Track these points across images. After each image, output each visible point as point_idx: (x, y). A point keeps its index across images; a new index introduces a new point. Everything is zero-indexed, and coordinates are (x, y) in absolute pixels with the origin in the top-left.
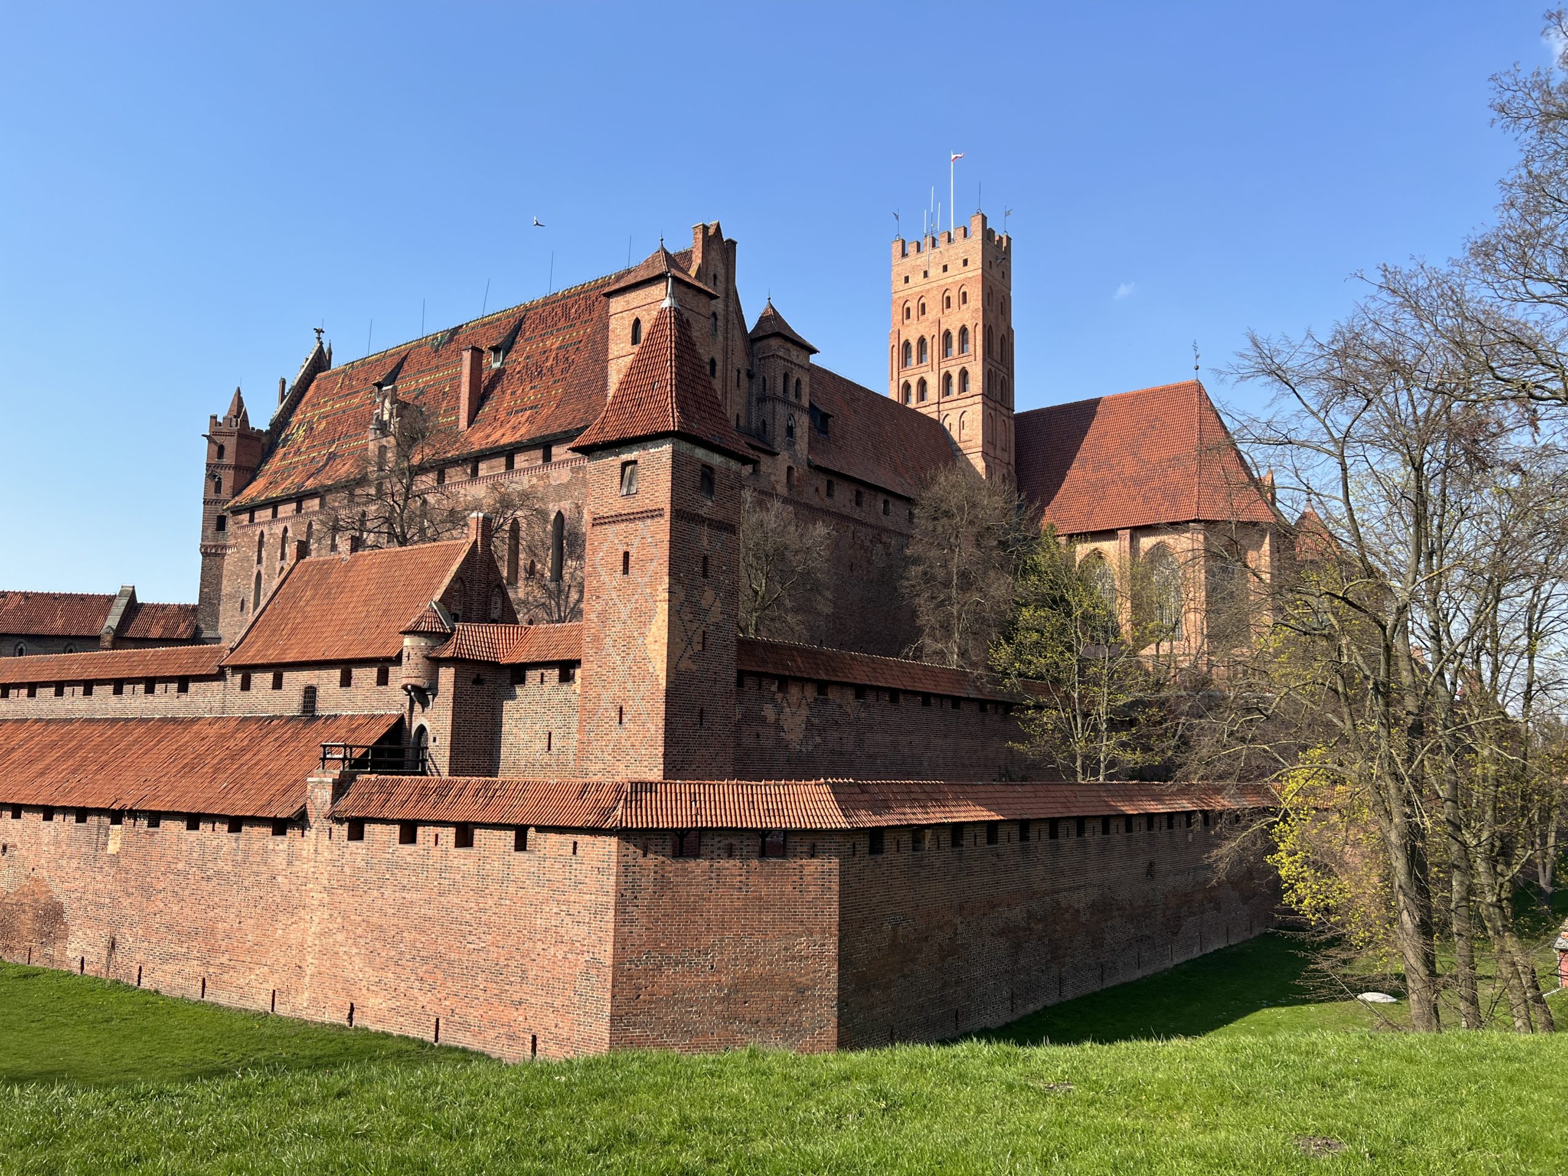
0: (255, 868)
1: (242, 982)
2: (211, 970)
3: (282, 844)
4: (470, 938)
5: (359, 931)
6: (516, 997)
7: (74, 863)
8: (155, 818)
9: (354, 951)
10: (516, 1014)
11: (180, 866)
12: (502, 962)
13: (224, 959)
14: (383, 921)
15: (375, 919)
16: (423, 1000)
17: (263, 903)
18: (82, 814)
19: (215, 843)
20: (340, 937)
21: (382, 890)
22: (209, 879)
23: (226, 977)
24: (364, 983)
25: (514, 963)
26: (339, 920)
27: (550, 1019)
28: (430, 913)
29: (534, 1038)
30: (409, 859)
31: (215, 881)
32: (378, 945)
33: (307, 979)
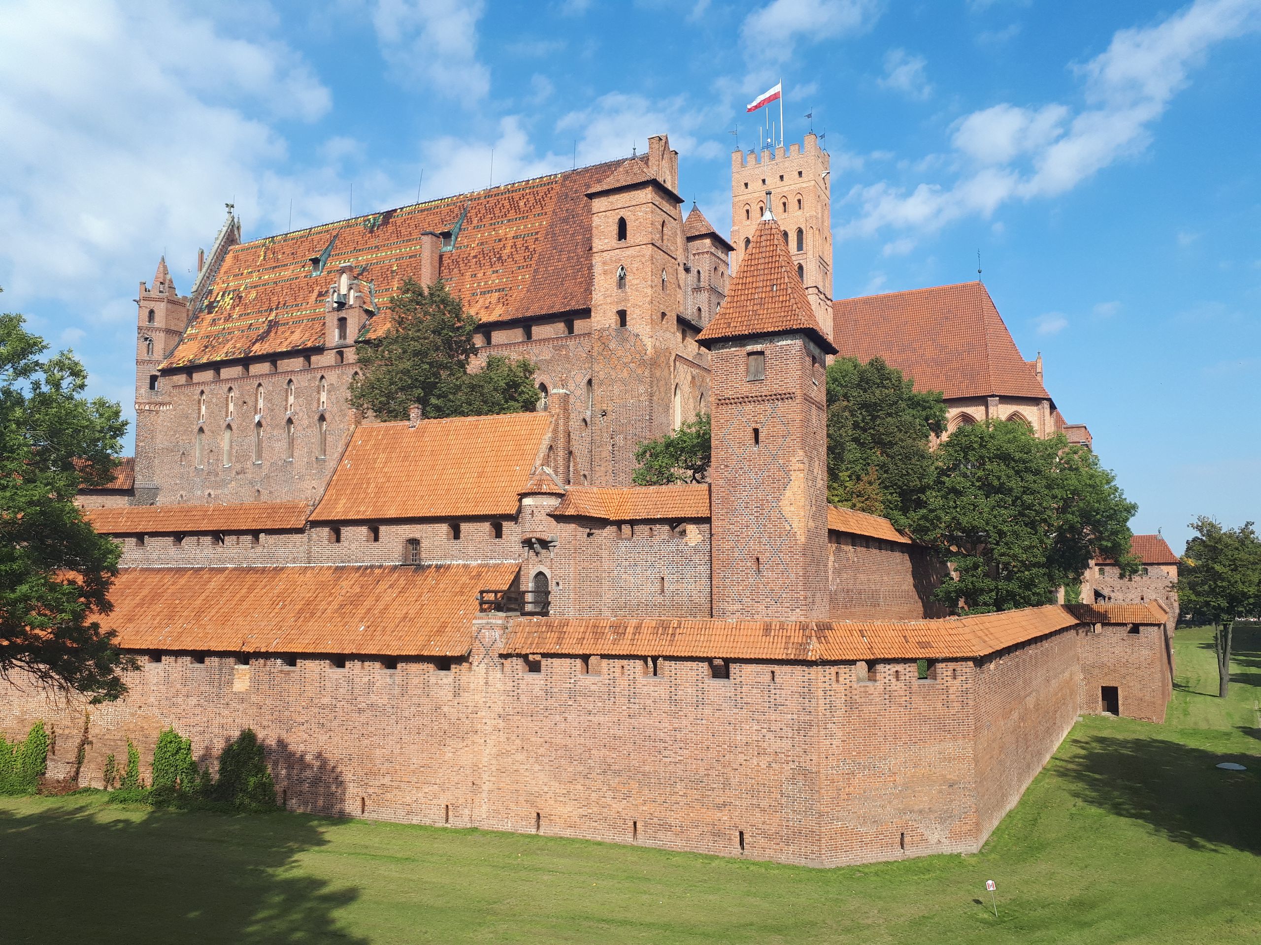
0: (415, 700)
1: (408, 800)
2: (370, 791)
3: (446, 678)
4: (666, 753)
5: (542, 751)
6: (720, 801)
7: (193, 701)
8: (291, 659)
9: (537, 767)
10: (719, 815)
11: (326, 700)
12: (702, 772)
13: (386, 780)
14: (569, 741)
15: (560, 740)
16: (617, 806)
17: (427, 731)
18: (199, 656)
19: (365, 680)
20: (520, 757)
21: (566, 715)
22: (360, 711)
23: (388, 796)
24: (550, 794)
25: (713, 773)
26: (518, 742)
27: (758, 817)
28: (619, 733)
29: (741, 834)
30: (593, 688)
31: (368, 713)
32: (563, 762)
33: (484, 795)
